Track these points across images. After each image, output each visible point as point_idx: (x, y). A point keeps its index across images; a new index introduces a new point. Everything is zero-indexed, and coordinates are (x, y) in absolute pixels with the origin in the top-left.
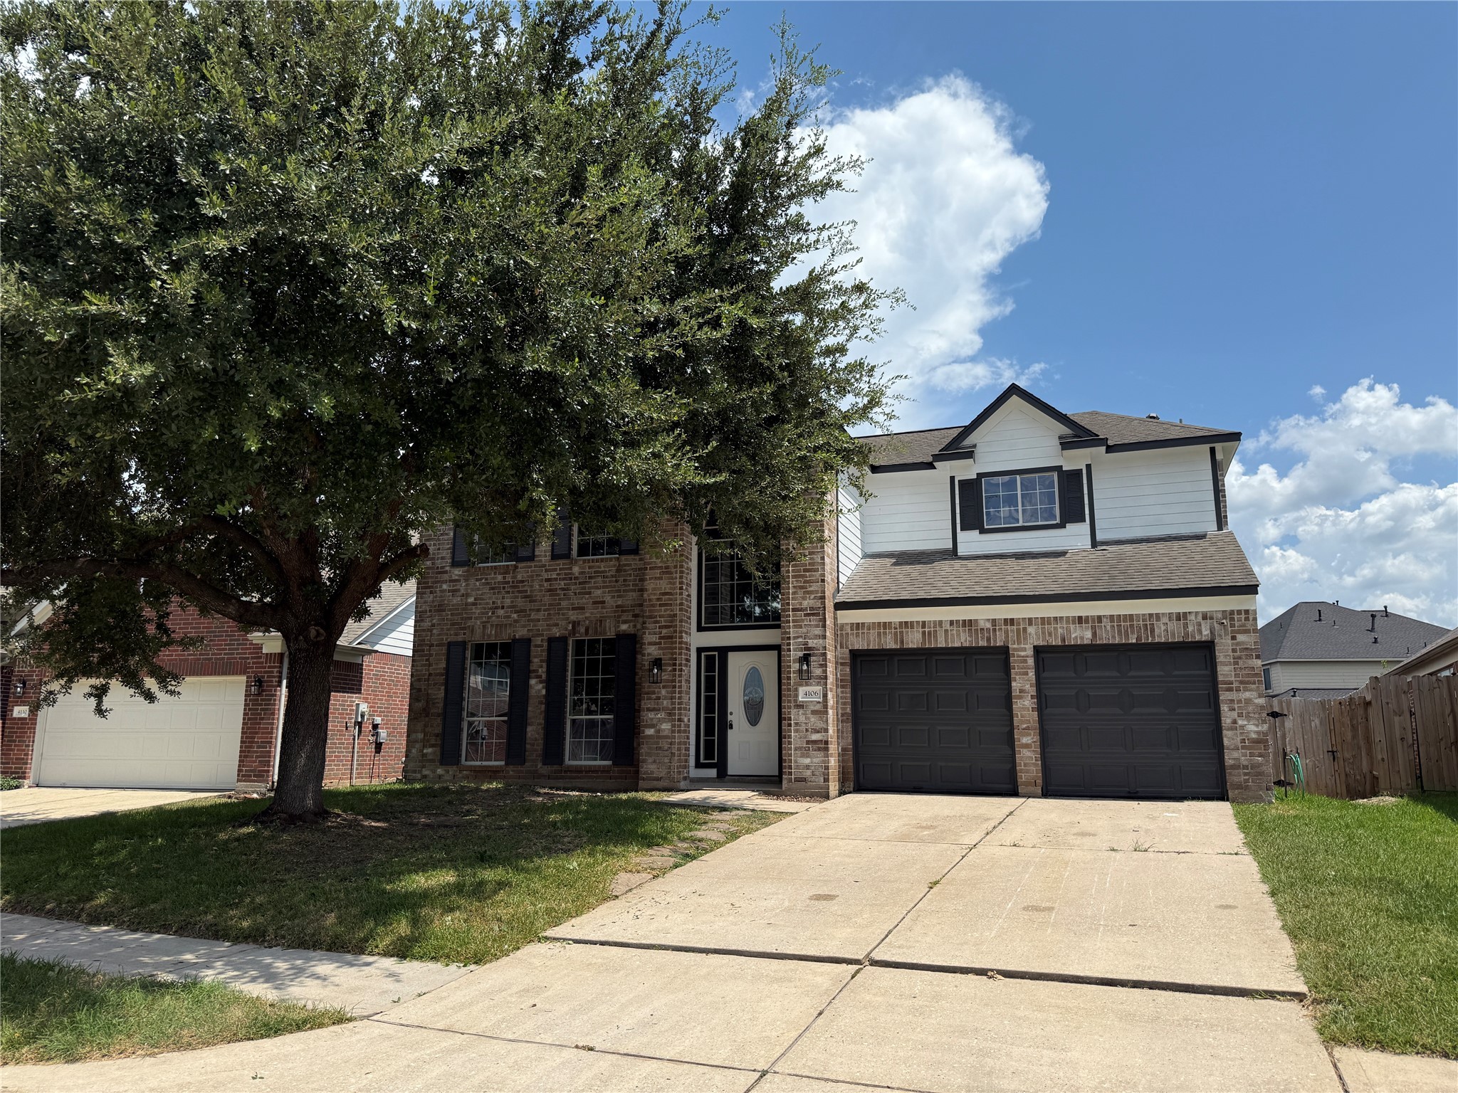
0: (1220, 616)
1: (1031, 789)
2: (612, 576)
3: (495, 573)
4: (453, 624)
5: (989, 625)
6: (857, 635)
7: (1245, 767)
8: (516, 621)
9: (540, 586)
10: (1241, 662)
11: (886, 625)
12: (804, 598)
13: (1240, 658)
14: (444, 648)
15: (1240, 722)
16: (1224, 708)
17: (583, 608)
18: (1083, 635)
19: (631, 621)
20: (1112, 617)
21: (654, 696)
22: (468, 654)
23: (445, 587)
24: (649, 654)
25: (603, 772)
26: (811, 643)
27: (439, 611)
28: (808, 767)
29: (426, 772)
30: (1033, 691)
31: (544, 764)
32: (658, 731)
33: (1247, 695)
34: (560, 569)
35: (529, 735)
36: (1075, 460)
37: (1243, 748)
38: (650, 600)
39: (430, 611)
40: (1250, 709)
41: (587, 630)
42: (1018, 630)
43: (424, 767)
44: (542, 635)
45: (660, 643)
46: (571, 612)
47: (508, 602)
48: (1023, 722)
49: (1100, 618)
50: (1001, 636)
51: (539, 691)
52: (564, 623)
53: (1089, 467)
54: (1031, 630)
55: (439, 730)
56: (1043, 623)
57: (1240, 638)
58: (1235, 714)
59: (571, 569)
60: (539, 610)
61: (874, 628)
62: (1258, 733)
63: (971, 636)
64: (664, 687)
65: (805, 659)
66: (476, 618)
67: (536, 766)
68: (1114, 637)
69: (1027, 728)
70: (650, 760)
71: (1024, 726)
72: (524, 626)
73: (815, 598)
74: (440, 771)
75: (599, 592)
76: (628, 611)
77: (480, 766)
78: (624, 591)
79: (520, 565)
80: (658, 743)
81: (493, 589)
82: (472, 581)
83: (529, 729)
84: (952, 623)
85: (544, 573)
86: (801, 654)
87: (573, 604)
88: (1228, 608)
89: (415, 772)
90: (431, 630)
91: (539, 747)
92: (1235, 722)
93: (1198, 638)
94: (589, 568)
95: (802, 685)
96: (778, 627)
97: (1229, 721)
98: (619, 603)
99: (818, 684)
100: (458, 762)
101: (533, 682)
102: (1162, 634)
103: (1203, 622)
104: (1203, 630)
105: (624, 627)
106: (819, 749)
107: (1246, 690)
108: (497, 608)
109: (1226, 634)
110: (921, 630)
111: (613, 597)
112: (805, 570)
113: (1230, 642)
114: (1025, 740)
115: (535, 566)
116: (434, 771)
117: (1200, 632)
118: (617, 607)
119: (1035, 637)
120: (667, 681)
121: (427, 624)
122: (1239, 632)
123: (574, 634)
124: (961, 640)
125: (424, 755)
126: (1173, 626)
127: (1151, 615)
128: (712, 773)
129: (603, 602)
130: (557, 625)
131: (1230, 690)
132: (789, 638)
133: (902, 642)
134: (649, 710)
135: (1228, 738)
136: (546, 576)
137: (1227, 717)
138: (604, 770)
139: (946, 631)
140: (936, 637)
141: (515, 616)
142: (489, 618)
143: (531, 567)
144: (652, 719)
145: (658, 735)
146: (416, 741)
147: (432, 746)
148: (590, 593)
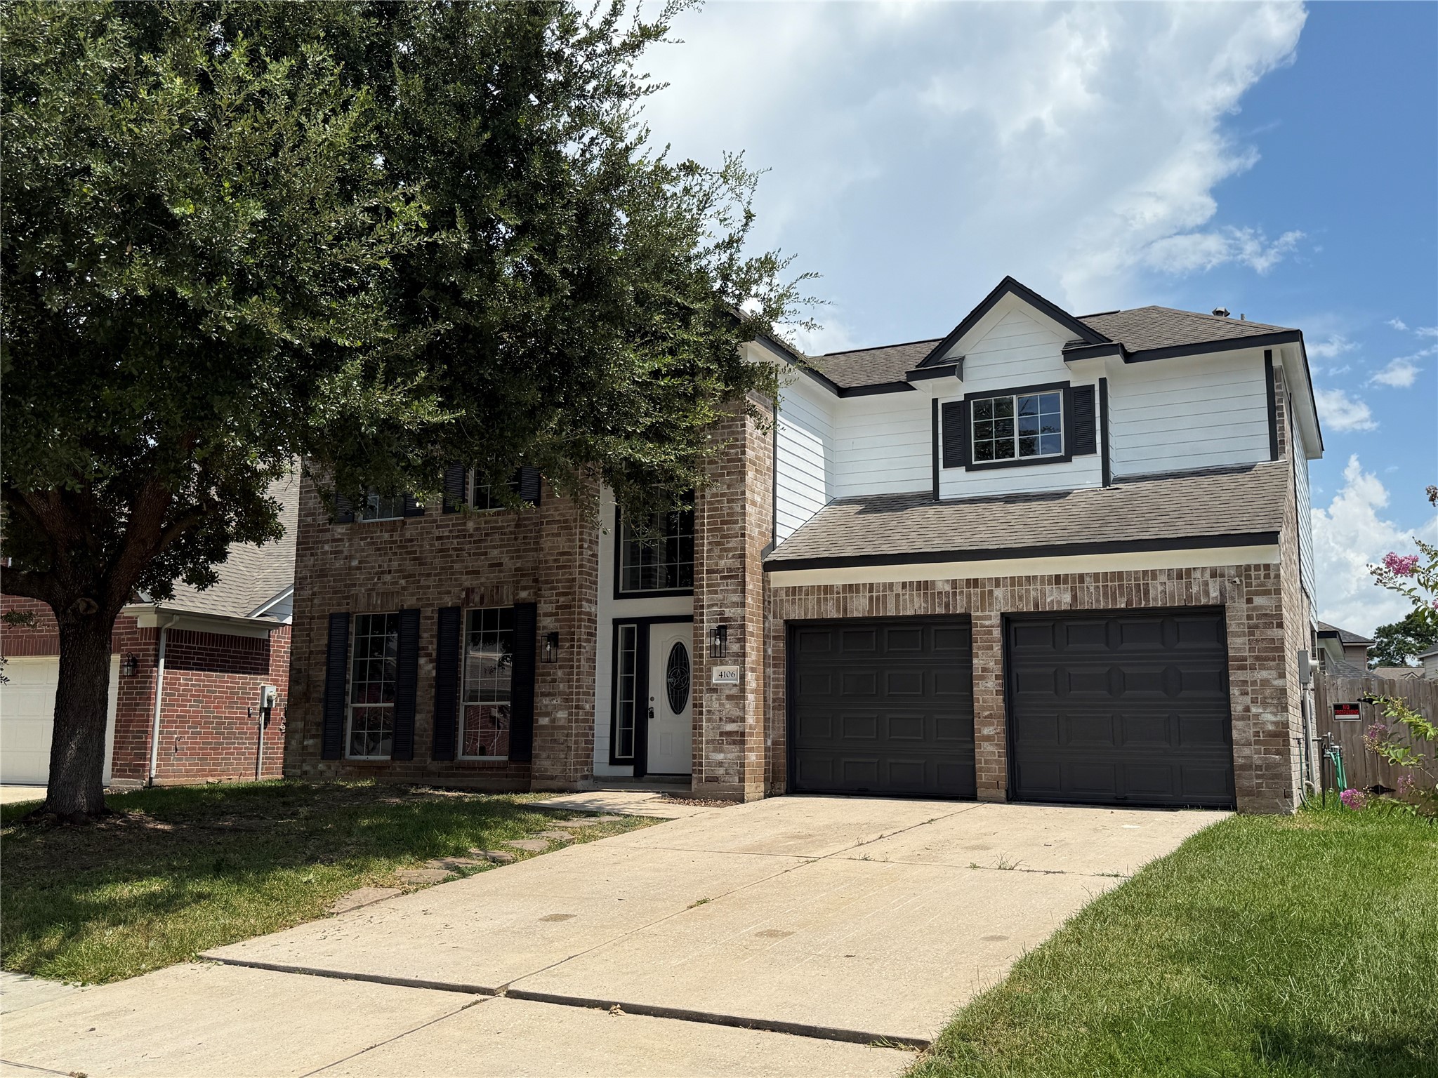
0: (1233, 572)
1: (992, 792)
2: (511, 533)
3: (381, 531)
4: (335, 593)
5: (948, 588)
6: (793, 602)
7: (1259, 768)
8: (404, 588)
9: (431, 545)
10: (1257, 632)
11: (825, 589)
12: (721, 557)
13: (1257, 627)
14: (326, 621)
15: (1254, 710)
16: (1235, 691)
17: (478, 572)
18: (1060, 599)
19: (531, 587)
20: (1096, 575)
21: (549, 678)
22: (353, 628)
23: (327, 548)
24: (544, 628)
25: (498, 768)
26: (728, 612)
27: (319, 576)
28: (721, 764)
29: (306, 768)
30: (998, 669)
31: (434, 759)
32: (553, 721)
33: (1264, 674)
34: (453, 525)
35: (417, 724)
36: (1085, 373)
37: (1257, 743)
38: (546, 562)
39: (311, 577)
40: (1268, 692)
41: (482, 598)
42: (983, 593)
43: (304, 761)
44: (432, 605)
45: (556, 614)
46: (465, 577)
47: (395, 565)
48: (984, 709)
49: (1081, 577)
50: (962, 601)
51: (429, 672)
52: (456, 590)
53: (1103, 382)
54: (998, 593)
55: (320, 719)
56: (1013, 585)
57: (1259, 600)
58: (1247, 700)
59: (464, 524)
60: (429, 575)
61: (813, 593)
62: (1276, 723)
63: (926, 602)
64: (561, 667)
65: (721, 632)
66: (360, 585)
67: (425, 762)
68: (1098, 601)
69: (990, 716)
70: (544, 755)
71: (986, 713)
72: (413, 594)
73: (733, 557)
74: (321, 766)
75: (495, 552)
76: (528, 575)
77: (364, 761)
78: (524, 551)
79: (409, 520)
80: (553, 735)
81: (378, 549)
82: (356, 541)
83: (418, 717)
84: (904, 585)
85: (434, 530)
86: (714, 626)
87: (466, 567)
88: (1243, 563)
89: (294, 767)
90: (311, 600)
91: (428, 740)
92: (1247, 709)
93: (1203, 601)
94: (486, 523)
95: (716, 664)
96: (690, 593)
97: (1240, 708)
98: (518, 565)
99: (735, 663)
100: (340, 755)
101: (422, 661)
102: (1157, 597)
103: (1211, 581)
104: (1211, 591)
105: (523, 595)
106: (734, 743)
107: (1263, 668)
108: (383, 572)
109: (1240, 596)
110: (868, 594)
111: (512, 558)
112: (723, 523)
113: (1245, 606)
114: (987, 731)
115: (426, 522)
116: (315, 767)
117: (1207, 593)
118: (516, 570)
119: (1002, 602)
120: (565, 660)
121: (307, 593)
122: (1257, 593)
123: (468, 604)
124: (914, 606)
125: (304, 748)
126: (1172, 586)
127: (1145, 572)
128: (629, 771)
129: (500, 565)
130: (449, 592)
131: (1243, 668)
132: (702, 607)
133: (845, 610)
134: (544, 695)
135: (1239, 731)
136: (437, 533)
137: (1238, 702)
138: (500, 767)
139: (898, 596)
140: (885, 603)
141: (403, 582)
142: (375, 584)
143: (421, 522)
144: (546, 706)
145: (554, 726)
146: (295, 731)
147: (313, 737)
148: (486, 554)
